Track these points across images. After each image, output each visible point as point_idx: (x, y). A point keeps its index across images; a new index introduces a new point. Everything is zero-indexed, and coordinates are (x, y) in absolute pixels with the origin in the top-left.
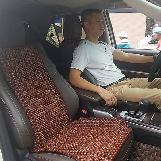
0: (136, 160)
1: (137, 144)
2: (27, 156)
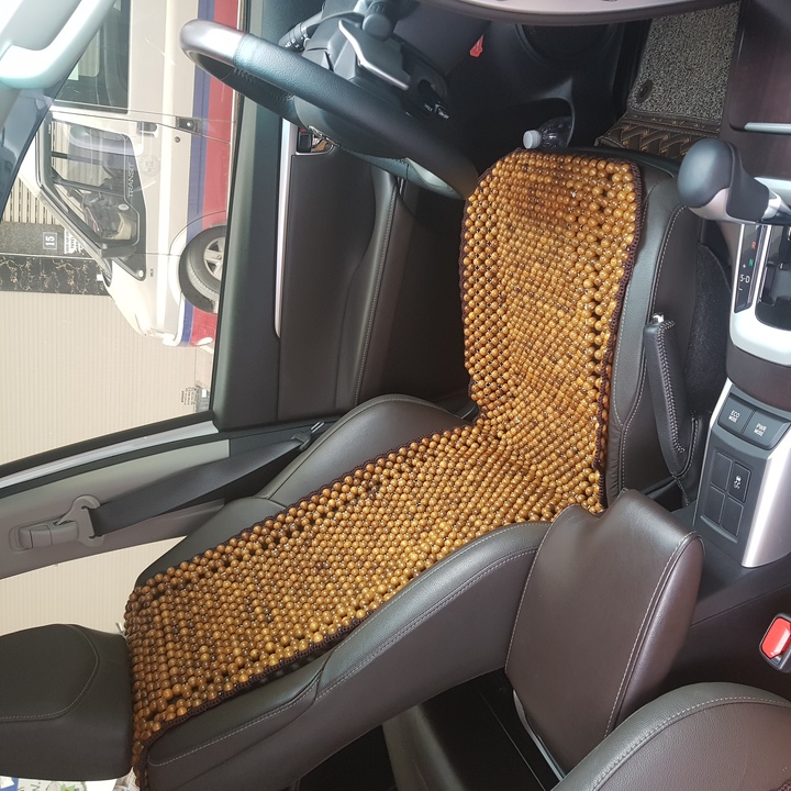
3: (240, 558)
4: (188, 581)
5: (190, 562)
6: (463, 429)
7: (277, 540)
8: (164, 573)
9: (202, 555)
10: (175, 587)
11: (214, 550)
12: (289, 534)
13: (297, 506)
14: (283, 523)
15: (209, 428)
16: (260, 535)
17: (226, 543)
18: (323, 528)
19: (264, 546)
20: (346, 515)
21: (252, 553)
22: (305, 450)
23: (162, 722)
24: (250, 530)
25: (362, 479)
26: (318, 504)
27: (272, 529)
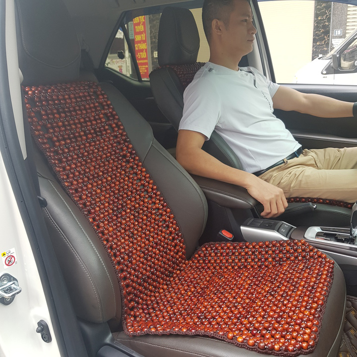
0: (349, 337)
1: (350, 301)
2: (108, 340)
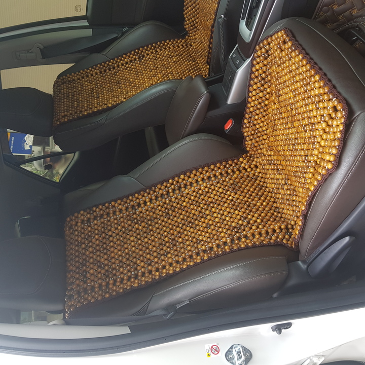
3: (92, 75)
4: (74, 80)
5: (75, 73)
6: (179, 40)
7: (105, 71)
8: (66, 76)
9: (79, 72)
10: (69, 81)
11: (83, 71)
12: (110, 70)
13: (114, 60)
14: (108, 65)
15: (85, 23)
16: (100, 68)
17: (88, 69)
18: (121, 69)
19: (101, 72)
20: (130, 66)
21: (96, 74)
22: (119, 38)
23: (60, 122)
24: (96, 66)
25: (138, 53)
26: (121, 60)
27: (104, 66)
